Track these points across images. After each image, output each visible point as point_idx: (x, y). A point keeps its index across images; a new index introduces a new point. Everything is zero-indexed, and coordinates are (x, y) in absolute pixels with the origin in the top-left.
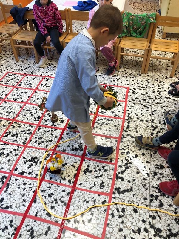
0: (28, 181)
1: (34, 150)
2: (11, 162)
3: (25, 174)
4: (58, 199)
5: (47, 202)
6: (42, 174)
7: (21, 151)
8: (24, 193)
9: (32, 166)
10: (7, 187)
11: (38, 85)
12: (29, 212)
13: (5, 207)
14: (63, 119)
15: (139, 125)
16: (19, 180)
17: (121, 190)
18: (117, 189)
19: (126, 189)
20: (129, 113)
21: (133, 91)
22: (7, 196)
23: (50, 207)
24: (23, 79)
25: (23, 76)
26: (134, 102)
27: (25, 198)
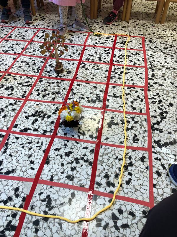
0: (35, 139)
1: (38, 103)
2: (7, 118)
3: (29, 132)
4: (79, 157)
5: (65, 162)
6: (52, 130)
7: (20, 105)
8: (30, 153)
9: (37, 122)
10: (6, 147)
11: (33, 37)
12: (41, 176)
13: (5, 172)
14: (70, 70)
15: (166, 73)
16: (22, 139)
17: (162, 143)
18: (155, 142)
19: (168, 141)
20: (150, 61)
21: (150, 40)
22: (7, 159)
23: (69, 169)
24: (14, 31)
25: (12, 29)
26: (154, 51)
27: (33, 160)
